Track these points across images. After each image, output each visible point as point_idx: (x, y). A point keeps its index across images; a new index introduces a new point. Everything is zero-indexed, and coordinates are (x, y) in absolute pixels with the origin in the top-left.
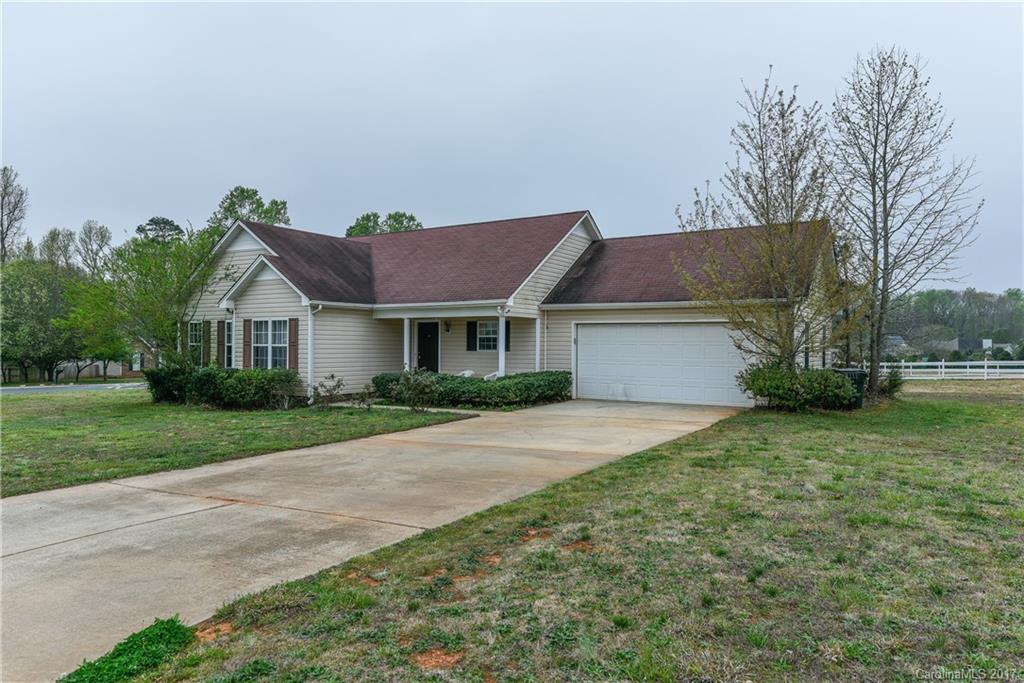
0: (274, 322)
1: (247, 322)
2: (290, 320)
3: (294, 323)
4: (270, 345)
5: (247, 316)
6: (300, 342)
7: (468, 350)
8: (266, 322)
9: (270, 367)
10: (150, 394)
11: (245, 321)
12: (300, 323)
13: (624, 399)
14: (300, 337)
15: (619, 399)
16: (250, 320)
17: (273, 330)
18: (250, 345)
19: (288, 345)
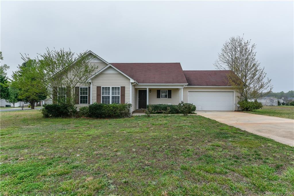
0: (113, 88)
1: (99, 88)
2: (121, 87)
3: (123, 88)
4: (111, 95)
5: (99, 85)
6: (125, 94)
7: (157, 98)
8: (109, 88)
9: (111, 103)
10: (42, 115)
11: (97, 87)
12: (125, 88)
13: (201, 110)
14: (125, 93)
15: (200, 110)
16: (100, 87)
17: (112, 90)
18: (100, 96)
19: (120, 96)
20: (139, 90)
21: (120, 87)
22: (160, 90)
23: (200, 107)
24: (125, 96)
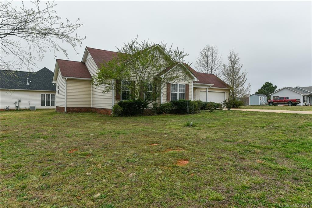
3: (187, 86)
4: (178, 93)
8: (177, 85)
9: (178, 100)
11: (167, 83)
14: (189, 90)
17: (179, 88)
18: (170, 92)
19: (185, 93)
21: (185, 84)
24: (189, 93)
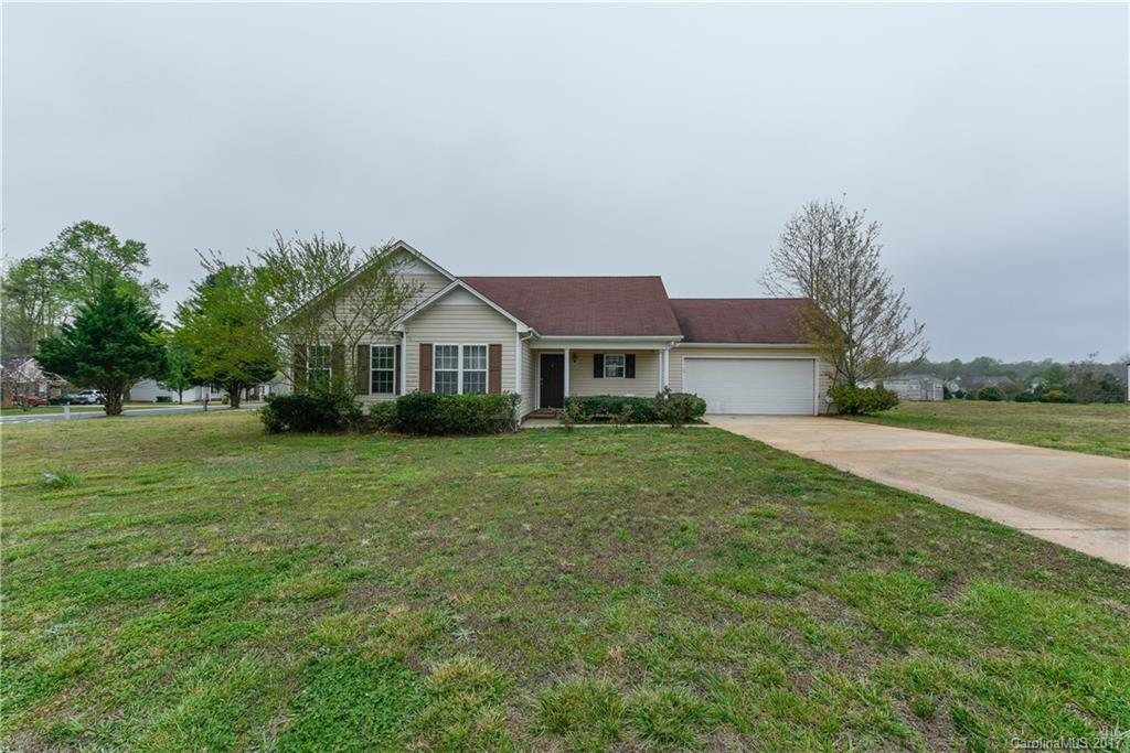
0: (466, 349)
1: (425, 349)
2: (491, 346)
3: (496, 350)
4: (460, 370)
5: (426, 341)
6: (504, 367)
7: (595, 377)
8: (456, 347)
9: (460, 392)
10: (263, 425)
11: (422, 345)
12: (503, 349)
13: (721, 412)
14: (503, 362)
15: (718, 412)
16: (431, 345)
17: (464, 355)
18: (431, 370)
19: (487, 370)
20: (542, 356)
21: (487, 345)
22: (602, 356)
23: (718, 404)
24: (503, 371)
